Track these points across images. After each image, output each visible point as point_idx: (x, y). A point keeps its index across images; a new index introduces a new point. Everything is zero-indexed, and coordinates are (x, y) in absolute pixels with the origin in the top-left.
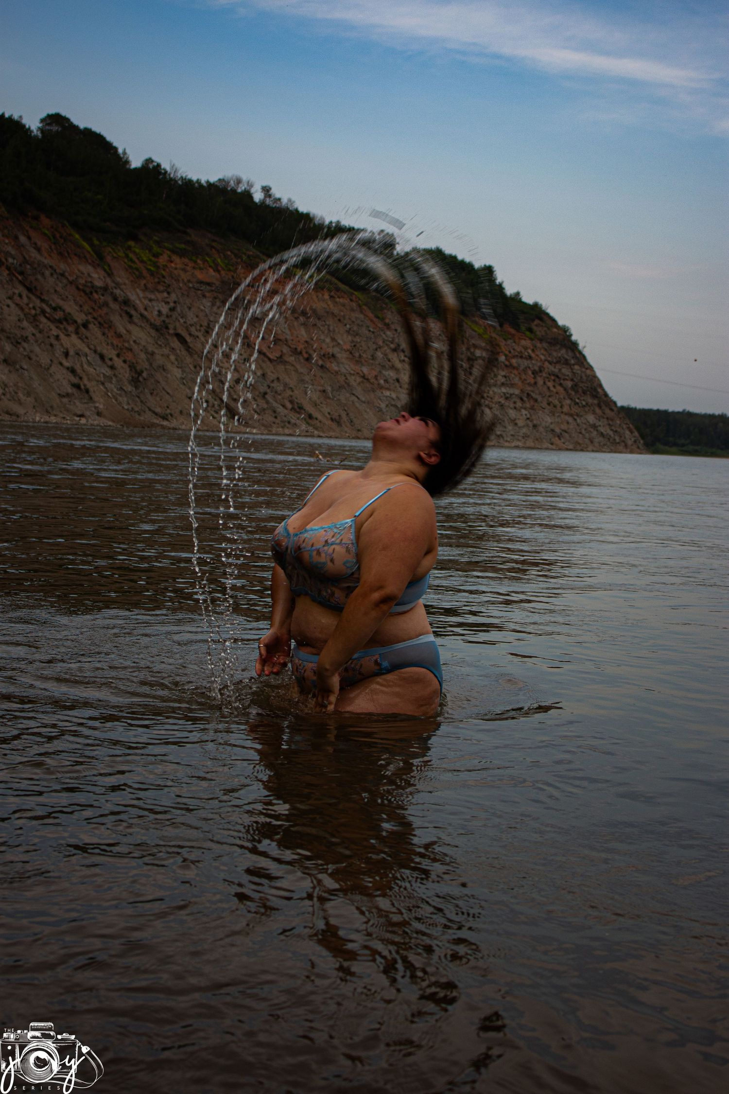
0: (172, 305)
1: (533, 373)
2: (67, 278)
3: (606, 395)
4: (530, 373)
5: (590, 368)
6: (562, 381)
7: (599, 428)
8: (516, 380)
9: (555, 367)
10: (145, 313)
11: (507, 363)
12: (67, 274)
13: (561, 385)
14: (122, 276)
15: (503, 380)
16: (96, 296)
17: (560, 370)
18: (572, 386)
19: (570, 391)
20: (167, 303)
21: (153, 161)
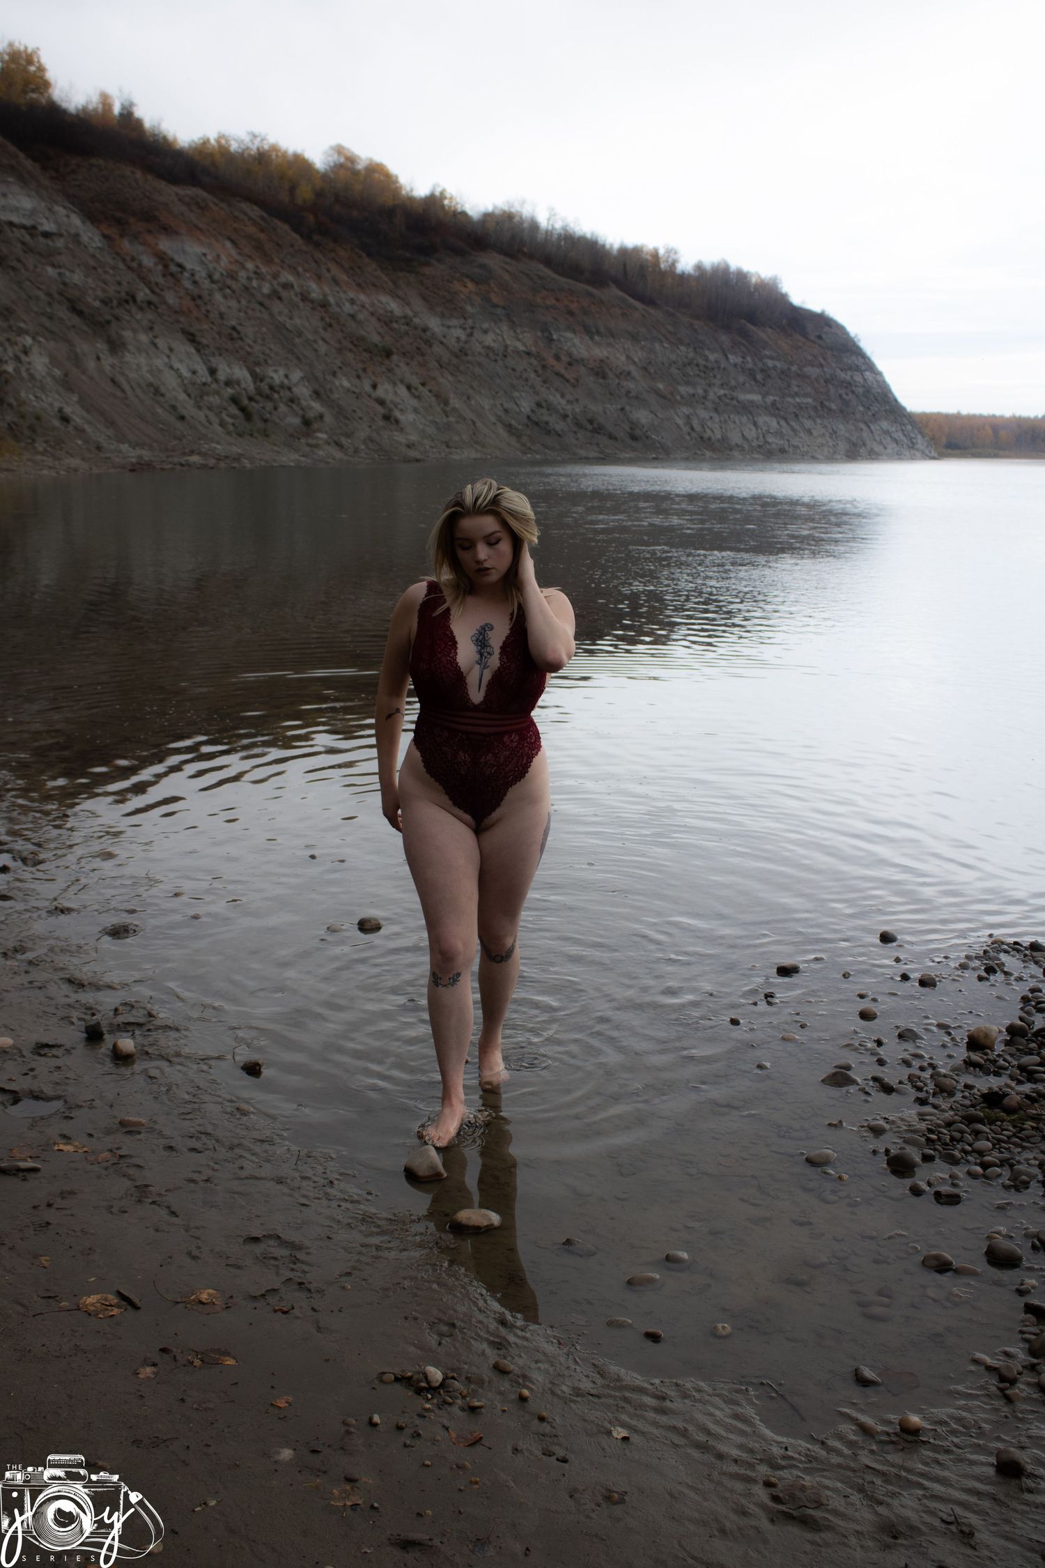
0: (469, 330)
1: (825, 382)
2: (368, 310)
3: (896, 400)
4: (822, 381)
5: (880, 374)
6: (854, 388)
7: (892, 434)
8: (809, 390)
9: (846, 374)
10: (444, 341)
11: (799, 372)
12: (367, 305)
13: (853, 392)
14: (418, 305)
15: (796, 389)
16: (395, 325)
17: (852, 377)
18: (864, 392)
19: (862, 398)
20: (464, 329)
21: (439, 186)
